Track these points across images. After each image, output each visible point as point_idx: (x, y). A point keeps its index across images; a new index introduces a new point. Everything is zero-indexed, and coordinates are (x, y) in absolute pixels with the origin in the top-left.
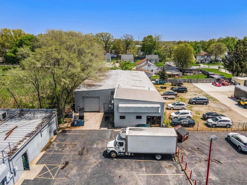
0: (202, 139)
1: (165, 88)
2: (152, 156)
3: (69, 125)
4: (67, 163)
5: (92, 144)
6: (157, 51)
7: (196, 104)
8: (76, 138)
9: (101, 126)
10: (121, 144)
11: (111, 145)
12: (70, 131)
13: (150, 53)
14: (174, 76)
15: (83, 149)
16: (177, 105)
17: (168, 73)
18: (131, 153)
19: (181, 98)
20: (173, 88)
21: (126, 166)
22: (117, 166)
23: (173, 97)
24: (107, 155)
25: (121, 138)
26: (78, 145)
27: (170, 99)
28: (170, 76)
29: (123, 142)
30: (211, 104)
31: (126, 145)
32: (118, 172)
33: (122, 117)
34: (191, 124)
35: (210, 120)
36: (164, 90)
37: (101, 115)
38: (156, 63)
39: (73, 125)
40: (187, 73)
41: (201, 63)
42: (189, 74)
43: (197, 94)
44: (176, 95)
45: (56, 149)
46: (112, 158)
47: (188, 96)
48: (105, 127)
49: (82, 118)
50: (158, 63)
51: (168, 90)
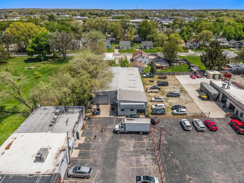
0: (167, 123)
1: (153, 82)
2: (138, 133)
3: (91, 114)
4: (96, 136)
5: (106, 126)
6: (152, 36)
7: (171, 97)
8: (97, 122)
9: (110, 115)
11: (117, 127)
12: (93, 118)
13: (145, 39)
14: (161, 67)
15: (102, 129)
16: (157, 99)
17: (158, 65)
18: (127, 132)
19: (162, 92)
20: (158, 81)
21: (125, 138)
22: (121, 138)
23: (157, 90)
24: (115, 132)
25: (122, 124)
26: (99, 127)
27: (155, 92)
28: (158, 68)
29: (123, 126)
30: (182, 97)
31: (125, 128)
32: (121, 140)
34: (163, 114)
36: (152, 83)
37: (109, 106)
38: (151, 49)
39: (93, 114)
40: (174, 63)
41: (190, 48)
42: (175, 64)
43: (175, 87)
44: (159, 89)
45: (88, 129)
46: (118, 133)
47: (167, 90)
48: (112, 115)
49: (98, 110)
50: (152, 49)
51: (155, 84)
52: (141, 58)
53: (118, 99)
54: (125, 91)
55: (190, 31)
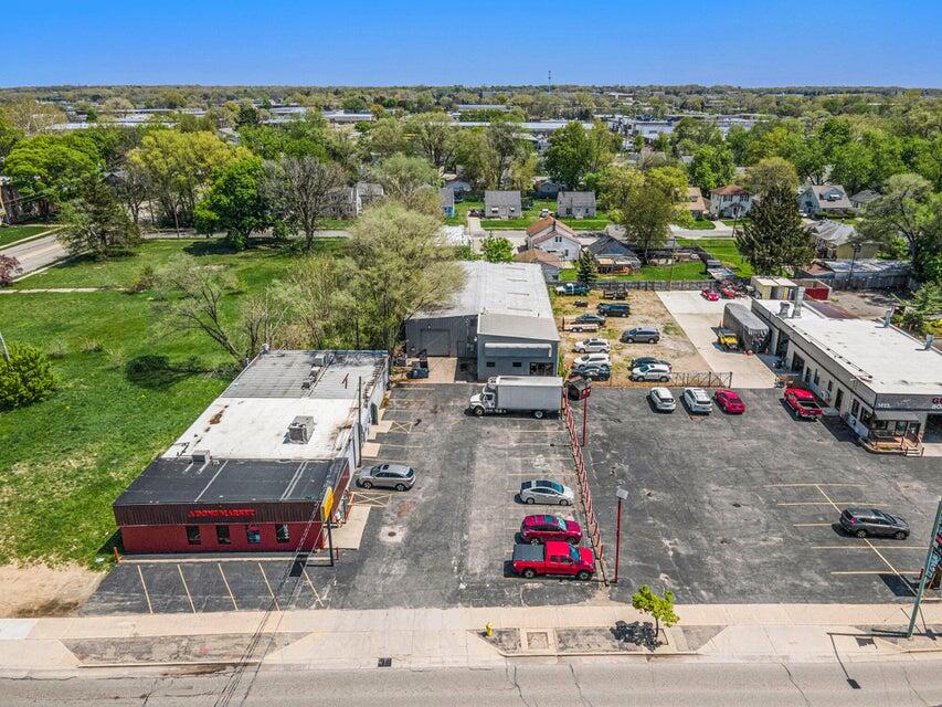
0: (612, 397)
1: (585, 305)
2: (531, 414)
3: (405, 377)
4: (419, 421)
5: (448, 400)
6: (594, 176)
7: (634, 342)
8: (420, 394)
9: (456, 379)
10: (489, 398)
11: (476, 399)
12: (409, 386)
13: (572, 185)
14: (618, 269)
15: (436, 407)
16: (591, 344)
17: (604, 261)
18: (503, 409)
19: (609, 330)
20: (602, 304)
21: (495, 424)
22: (483, 424)
23: (595, 326)
24: (472, 412)
25: (488, 389)
26: (428, 403)
27: (584, 331)
28: (604, 270)
29: (493, 394)
30: (666, 342)
31: (496, 401)
32: (486, 429)
33: (491, 364)
34: (604, 376)
35: (637, 371)
36: (581, 309)
37: (453, 360)
38: (589, 217)
39: (411, 376)
40: (657, 257)
41: (722, 217)
42: (663, 261)
43: (652, 319)
44: (601, 323)
45: (398, 406)
46: (477, 416)
47: (624, 325)
48: (462, 380)
49: (424, 365)
50: (593, 218)
51: (592, 310)
52: (552, 241)
53: (478, 332)
54: (499, 318)
55: (724, 161)
